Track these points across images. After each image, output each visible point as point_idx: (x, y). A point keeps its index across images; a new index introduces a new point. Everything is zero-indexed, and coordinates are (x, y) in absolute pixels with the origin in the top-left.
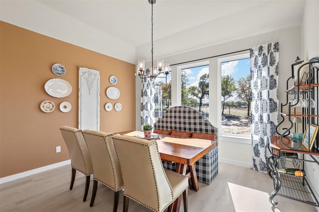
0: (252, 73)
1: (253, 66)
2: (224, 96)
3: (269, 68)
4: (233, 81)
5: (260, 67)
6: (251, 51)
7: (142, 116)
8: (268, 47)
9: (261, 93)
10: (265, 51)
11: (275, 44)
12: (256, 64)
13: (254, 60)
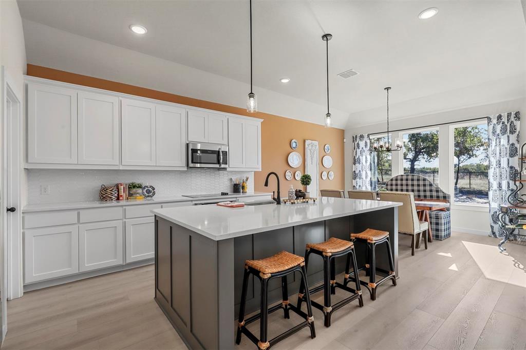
0: (490, 141)
1: (491, 134)
2: (458, 157)
3: (508, 137)
4: (477, 131)
5: (498, 135)
6: (489, 119)
7: (354, 185)
8: (508, 116)
9: (499, 161)
10: (505, 119)
11: (516, 113)
12: (494, 132)
13: (492, 128)
